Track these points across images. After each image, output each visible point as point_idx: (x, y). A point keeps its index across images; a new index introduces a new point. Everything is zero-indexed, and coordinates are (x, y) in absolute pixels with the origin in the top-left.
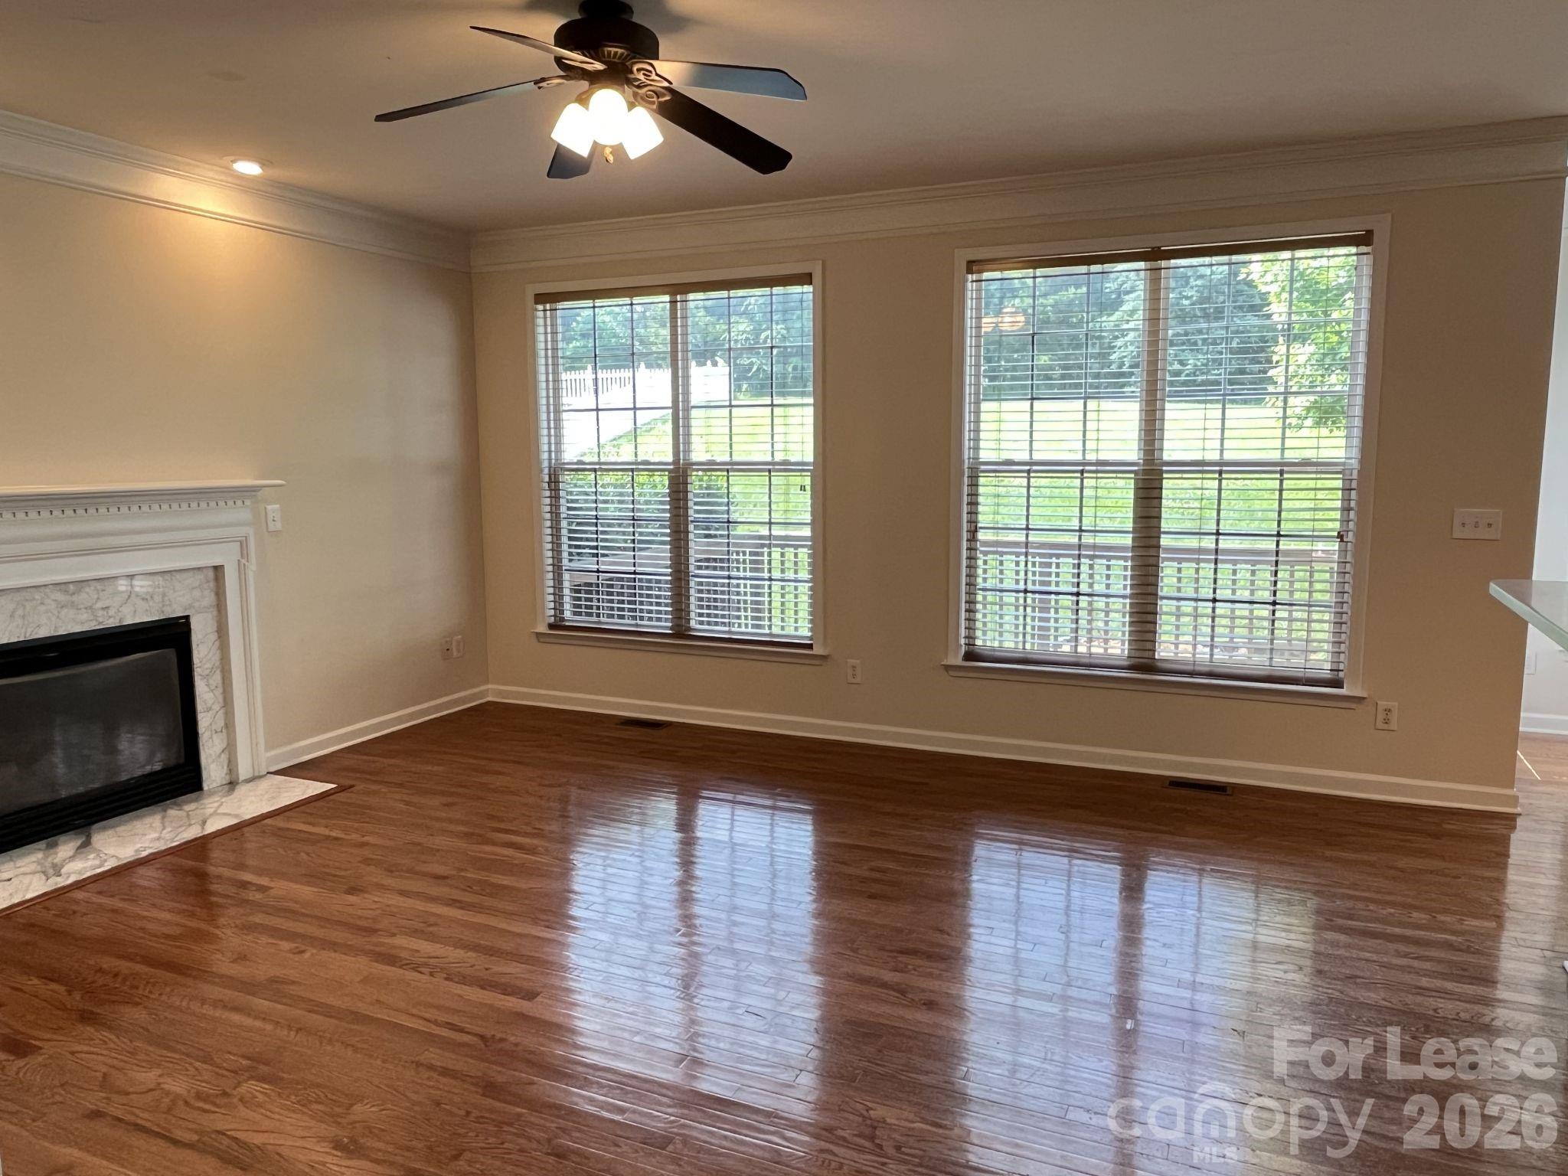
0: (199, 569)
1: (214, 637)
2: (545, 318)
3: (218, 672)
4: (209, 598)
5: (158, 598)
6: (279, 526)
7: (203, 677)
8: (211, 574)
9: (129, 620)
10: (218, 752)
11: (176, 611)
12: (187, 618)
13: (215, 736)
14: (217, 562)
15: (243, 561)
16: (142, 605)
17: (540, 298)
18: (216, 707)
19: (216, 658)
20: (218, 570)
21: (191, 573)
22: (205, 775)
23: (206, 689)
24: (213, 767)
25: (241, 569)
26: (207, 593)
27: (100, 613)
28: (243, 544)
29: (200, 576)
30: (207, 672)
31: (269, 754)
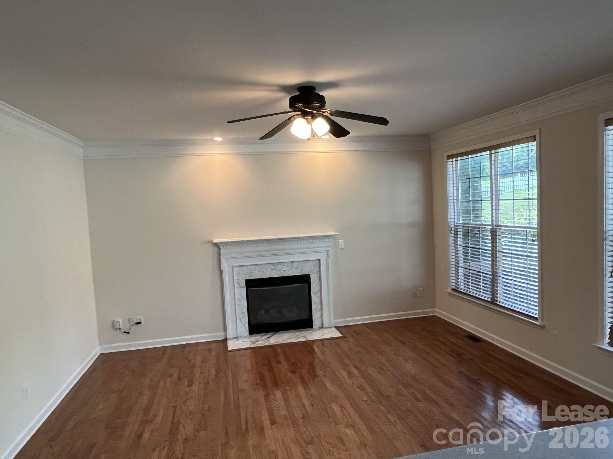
0: (314, 260)
1: (318, 281)
2: (453, 164)
3: (319, 292)
4: (317, 269)
5: (300, 269)
6: (343, 247)
7: (314, 293)
8: (318, 262)
9: (291, 275)
10: (318, 317)
11: (305, 273)
12: (310, 275)
13: (317, 312)
14: (319, 258)
15: (327, 258)
16: (295, 270)
17: (449, 157)
18: (318, 303)
19: (318, 289)
20: (319, 260)
21: (311, 261)
22: (314, 324)
23: (315, 297)
24: (316, 321)
25: (327, 261)
26: (316, 268)
27: (283, 272)
28: (328, 252)
29: (314, 263)
30: (315, 292)
31: (334, 321)
